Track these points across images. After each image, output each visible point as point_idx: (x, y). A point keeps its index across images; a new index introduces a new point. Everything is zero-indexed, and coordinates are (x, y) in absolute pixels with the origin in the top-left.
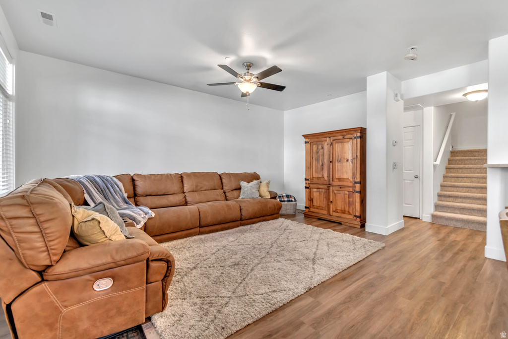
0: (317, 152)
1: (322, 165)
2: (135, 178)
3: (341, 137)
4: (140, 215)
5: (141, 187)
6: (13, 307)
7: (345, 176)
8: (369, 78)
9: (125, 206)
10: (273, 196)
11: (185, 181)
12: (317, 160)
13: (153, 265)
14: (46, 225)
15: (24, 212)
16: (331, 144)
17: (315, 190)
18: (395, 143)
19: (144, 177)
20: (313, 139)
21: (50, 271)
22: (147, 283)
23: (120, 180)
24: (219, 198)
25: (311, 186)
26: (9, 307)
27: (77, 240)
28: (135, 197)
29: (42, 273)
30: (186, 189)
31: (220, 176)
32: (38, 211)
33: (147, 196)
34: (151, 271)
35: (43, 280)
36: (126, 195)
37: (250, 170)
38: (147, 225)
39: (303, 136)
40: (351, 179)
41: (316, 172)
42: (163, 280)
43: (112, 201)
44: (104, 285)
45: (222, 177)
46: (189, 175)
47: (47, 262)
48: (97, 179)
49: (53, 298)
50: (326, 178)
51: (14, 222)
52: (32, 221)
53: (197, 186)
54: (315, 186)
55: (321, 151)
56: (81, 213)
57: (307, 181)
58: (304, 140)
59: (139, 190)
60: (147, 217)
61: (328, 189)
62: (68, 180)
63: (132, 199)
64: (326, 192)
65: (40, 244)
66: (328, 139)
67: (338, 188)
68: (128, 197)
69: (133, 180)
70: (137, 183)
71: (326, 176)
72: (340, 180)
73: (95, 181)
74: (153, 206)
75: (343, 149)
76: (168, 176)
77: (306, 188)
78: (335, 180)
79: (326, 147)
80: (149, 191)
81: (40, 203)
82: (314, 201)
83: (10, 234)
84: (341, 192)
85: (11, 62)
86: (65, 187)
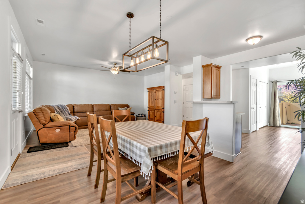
0: (152, 96)
1: (153, 101)
2: (74, 106)
3: (158, 90)
4: (73, 118)
5: (76, 109)
6: (38, 132)
7: (159, 106)
8: (165, 66)
9: (69, 115)
10: (132, 114)
11: (94, 107)
12: (151, 99)
13: (71, 128)
14: (45, 115)
15: (40, 112)
16: (156, 92)
17: (151, 111)
18: (175, 93)
19: (77, 105)
20: (150, 90)
21: (46, 125)
22: (69, 132)
23: (68, 106)
24: (108, 114)
25: (150, 110)
26: (37, 132)
27: (52, 120)
28: (73, 113)
29: (44, 125)
30: (94, 110)
31: (110, 105)
32: (43, 112)
33: (78, 112)
34: (70, 129)
35: (44, 127)
36: (70, 112)
37: (125, 103)
38: (77, 122)
39: (147, 88)
40: (161, 107)
41: (151, 104)
42: (74, 132)
43: (64, 114)
44: (58, 130)
45: (111, 106)
46: (96, 105)
47: (45, 123)
48: (59, 106)
49: (46, 131)
50: (154, 107)
51: (39, 114)
52: (42, 114)
53: (99, 109)
54: (151, 110)
55: (153, 95)
56: (53, 114)
57: (149, 108)
58: (147, 90)
59: (75, 110)
60: (76, 119)
61: (155, 111)
62: (49, 106)
63: (73, 114)
64: (154, 112)
65: (44, 119)
66: (155, 90)
67: (157, 111)
68: (71, 113)
69: (73, 107)
70: (74, 108)
71: (154, 106)
72: (158, 107)
73: (59, 107)
74: (80, 116)
75: (159, 94)
76: (87, 105)
77: (148, 111)
78: (157, 107)
79: (154, 93)
80: (79, 111)
81: (43, 110)
82: (151, 116)
83: (38, 116)
84: (159, 112)
85: (31, 67)
86: (49, 108)
